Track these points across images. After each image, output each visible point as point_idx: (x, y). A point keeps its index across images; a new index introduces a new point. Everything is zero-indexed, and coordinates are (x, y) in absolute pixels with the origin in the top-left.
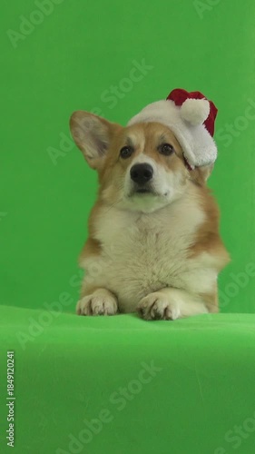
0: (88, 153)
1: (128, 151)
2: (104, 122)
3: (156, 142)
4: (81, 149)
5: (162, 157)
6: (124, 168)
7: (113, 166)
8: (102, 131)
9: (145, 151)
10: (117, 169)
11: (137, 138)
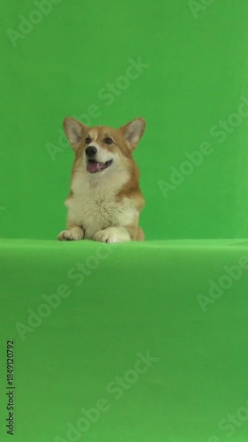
3: (103, 137)
5: (106, 145)
8: (79, 130)
11: (93, 134)
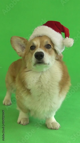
0: (18, 51)
1: (33, 47)
2: (23, 39)
4: (15, 50)
6: (32, 54)
7: (28, 54)
9: (40, 47)
10: (30, 55)
